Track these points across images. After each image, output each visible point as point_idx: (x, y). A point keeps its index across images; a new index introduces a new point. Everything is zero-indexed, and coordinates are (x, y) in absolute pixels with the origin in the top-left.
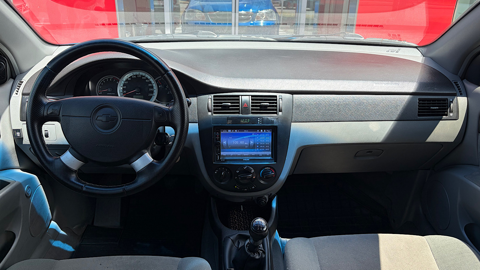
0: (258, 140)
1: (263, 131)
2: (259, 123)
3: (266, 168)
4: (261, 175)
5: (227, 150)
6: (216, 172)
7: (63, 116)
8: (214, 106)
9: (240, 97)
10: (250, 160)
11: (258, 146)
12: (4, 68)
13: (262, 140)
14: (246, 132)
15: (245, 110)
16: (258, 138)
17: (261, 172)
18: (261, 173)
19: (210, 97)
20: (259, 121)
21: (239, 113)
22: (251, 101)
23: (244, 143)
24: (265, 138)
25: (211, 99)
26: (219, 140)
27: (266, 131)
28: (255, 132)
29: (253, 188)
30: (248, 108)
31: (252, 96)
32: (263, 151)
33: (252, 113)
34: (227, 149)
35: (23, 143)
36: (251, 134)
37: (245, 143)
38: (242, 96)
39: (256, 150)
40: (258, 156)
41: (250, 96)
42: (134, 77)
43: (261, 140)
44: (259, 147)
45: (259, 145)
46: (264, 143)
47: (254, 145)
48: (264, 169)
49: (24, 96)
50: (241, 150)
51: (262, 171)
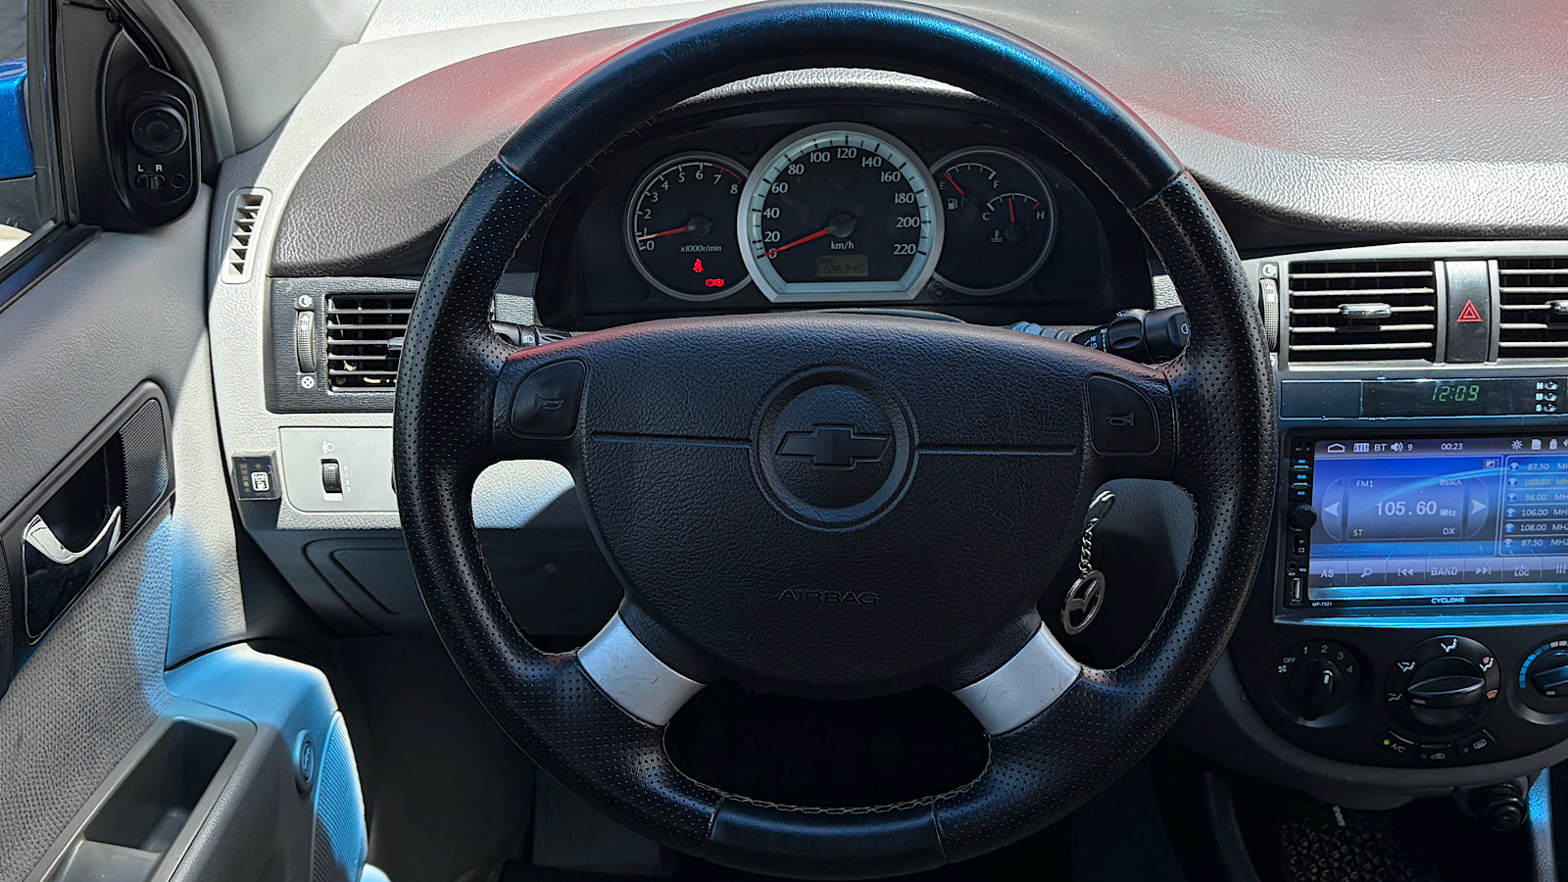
0: (1512, 496)
1: (1545, 445)
2: (1539, 408)
3: (1554, 645)
4: (1522, 678)
5: (1342, 547)
6: (1282, 669)
7: (595, 433)
8: (1296, 320)
9: (1439, 265)
10: (1469, 600)
11: (1509, 527)
12: (181, 138)
13: (1536, 493)
14: (1449, 450)
15: (1468, 341)
16: (1513, 480)
17: (1527, 663)
18: (1524, 671)
19: (1272, 271)
20: (1539, 397)
21: (1429, 355)
22: (1496, 288)
23: (1438, 511)
24: (1554, 484)
25: (1277, 281)
26: (1308, 499)
27: (1560, 444)
28: (1500, 453)
29: (1480, 745)
30: (1481, 330)
31: (1504, 262)
32: (1538, 551)
33: (1505, 353)
34: (1344, 541)
35: (280, 525)
36: (1479, 463)
37: (1443, 513)
38: (1444, 259)
39: (1497, 545)
40: (1510, 577)
41: (1493, 264)
42: (822, 157)
43: (1530, 493)
44: (1517, 530)
45: (1519, 521)
46: (1543, 508)
47: (1491, 520)
48: (1546, 647)
49: (281, 281)
50: (1420, 547)
51: (1532, 657)
